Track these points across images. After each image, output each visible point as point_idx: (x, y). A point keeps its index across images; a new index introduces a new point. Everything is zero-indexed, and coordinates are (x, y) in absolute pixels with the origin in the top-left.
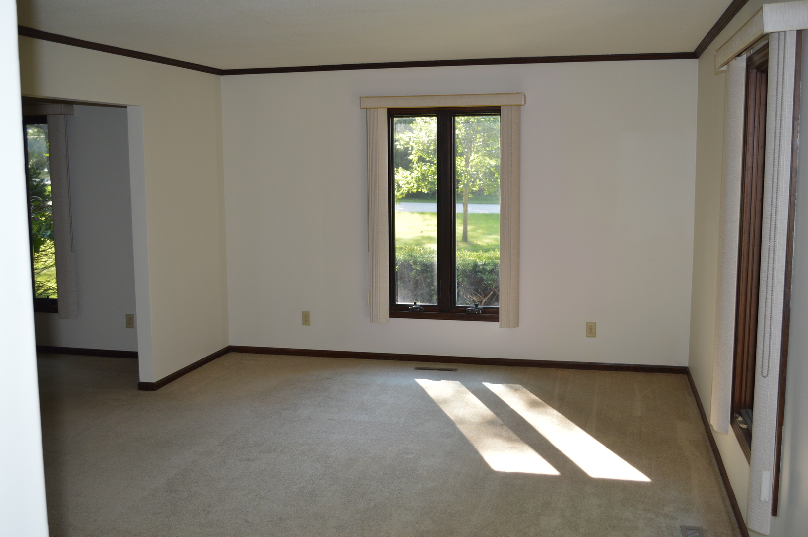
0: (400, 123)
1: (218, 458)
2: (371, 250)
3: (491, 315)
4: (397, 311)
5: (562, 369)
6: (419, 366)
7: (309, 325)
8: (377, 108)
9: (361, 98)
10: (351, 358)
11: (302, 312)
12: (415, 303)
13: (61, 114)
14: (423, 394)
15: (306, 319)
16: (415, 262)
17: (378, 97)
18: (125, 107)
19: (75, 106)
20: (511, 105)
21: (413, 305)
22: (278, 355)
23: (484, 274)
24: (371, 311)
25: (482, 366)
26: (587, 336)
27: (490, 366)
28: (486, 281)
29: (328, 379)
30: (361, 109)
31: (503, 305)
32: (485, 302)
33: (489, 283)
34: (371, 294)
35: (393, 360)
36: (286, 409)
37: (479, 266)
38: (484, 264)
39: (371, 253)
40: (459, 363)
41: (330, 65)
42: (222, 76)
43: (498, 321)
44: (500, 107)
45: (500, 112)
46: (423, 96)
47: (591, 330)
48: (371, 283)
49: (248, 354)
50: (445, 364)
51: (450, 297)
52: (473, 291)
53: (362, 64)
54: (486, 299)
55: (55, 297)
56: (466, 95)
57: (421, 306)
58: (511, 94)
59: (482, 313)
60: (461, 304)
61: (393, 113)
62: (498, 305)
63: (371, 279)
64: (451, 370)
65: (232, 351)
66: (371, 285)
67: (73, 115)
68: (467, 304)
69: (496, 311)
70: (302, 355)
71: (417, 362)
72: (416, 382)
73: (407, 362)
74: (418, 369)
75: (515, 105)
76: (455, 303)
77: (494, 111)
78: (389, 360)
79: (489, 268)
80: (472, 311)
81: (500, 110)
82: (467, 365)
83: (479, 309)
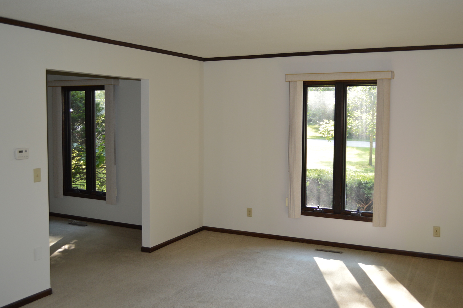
0: (311, 90)
1: (170, 303)
2: (290, 171)
3: (367, 217)
4: (306, 211)
5: (415, 257)
6: (319, 248)
7: (251, 217)
8: (297, 81)
9: (286, 74)
10: (276, 239)
11: (247, 208)
12: (318, 207)
13: (112, 85)
14: (316, 268)
15: (249, 212)
16: (321, 180)
17: (297, 74)
18: (140, 80)
19: (120, 80)
20: (384, 79)
21: (317, 208)
22: (231, 234)
23: (366, 189)
24: (289, 210)
25: (360, 251)
26: (434, 236)
27: (366, 251)
28: (367, 194)
29: (258, 253)
30: (286, 81)
31: (376, 212)
32: (366, 208)
33: (368, 196)
34: (290, 199)
35: (302, 242)
36: (224, 272)
37: (362, 184)
38: (366, 183)
39: (290, 173)
40: (345, 248)
41: (268, 54)
42: (204, 62)
43: (372, 222)
44: (376, 80)
45: (376, 84)
46: (326, 73)
47: (437, 232)
48: (290, 193)
49: (214, 232)
50: (336, 248)
51: (340, 204)
52: (358, 200)
53: (287, 53)
54: (367, 206)
55: (106, 191)
56: (353, 72)
57: (321, 209)
58: (384, 71)
59: (362, 215)
60: (348, 209)
61: (307, 85)
62: (372, 211)
63: (290, 190)
64: (339, 253)
65: (205, 230)
66: (290, 194)
67: (119, 85)
68: (351, 209)
69: (371, 215)
70: (246, 235)
71: (317, 245)
72: (314, 259)
73: (311, 244)
74: (318, 250)
75: (387, 79)
76: (344, 208)
77: (372, 83)
78: (300, 242)
79: (368, 186)
80: (355, 214)
81: (376, 82)
82: (350, 249)
83: (359, 213)
